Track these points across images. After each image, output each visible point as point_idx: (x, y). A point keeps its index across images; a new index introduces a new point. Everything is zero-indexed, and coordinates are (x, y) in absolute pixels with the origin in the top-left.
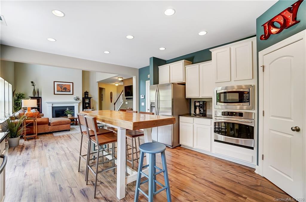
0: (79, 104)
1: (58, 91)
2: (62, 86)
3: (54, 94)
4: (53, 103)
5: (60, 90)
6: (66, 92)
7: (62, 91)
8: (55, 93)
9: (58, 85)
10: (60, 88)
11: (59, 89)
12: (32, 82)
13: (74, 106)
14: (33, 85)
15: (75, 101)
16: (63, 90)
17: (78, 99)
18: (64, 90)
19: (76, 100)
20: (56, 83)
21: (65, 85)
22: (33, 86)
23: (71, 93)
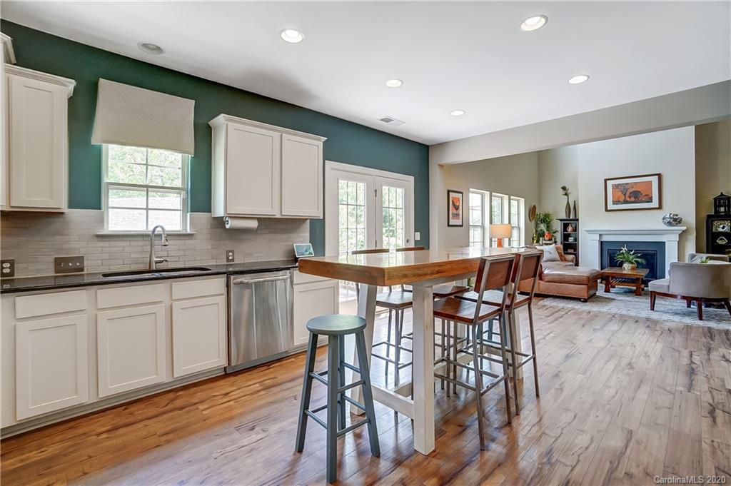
0: (683, 235)
1: (614, 203)
2: (627, 187)
3: (607, 210)
4: (601, 233)
5: (622, 199)
6: (637, 202)
7: (626, 202)
8: (609, 209)
9: (615, 187)
10: (620, 193)
11: (619, 197)
12: (564, 188)
13: (664, 243)
14: (566, 194)
15: (666, 227)
16: (630, 198)
17: (675, 220)
18: (633, 199)
19: (669, 223)
20: (610, 183)
21: (636, 183)
22: (566, 197)
23: (655, 204)
